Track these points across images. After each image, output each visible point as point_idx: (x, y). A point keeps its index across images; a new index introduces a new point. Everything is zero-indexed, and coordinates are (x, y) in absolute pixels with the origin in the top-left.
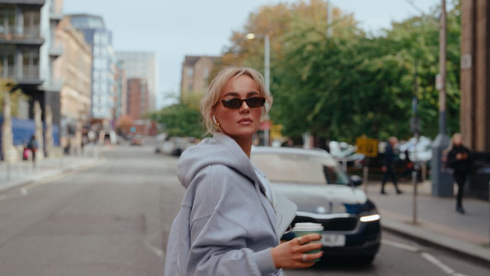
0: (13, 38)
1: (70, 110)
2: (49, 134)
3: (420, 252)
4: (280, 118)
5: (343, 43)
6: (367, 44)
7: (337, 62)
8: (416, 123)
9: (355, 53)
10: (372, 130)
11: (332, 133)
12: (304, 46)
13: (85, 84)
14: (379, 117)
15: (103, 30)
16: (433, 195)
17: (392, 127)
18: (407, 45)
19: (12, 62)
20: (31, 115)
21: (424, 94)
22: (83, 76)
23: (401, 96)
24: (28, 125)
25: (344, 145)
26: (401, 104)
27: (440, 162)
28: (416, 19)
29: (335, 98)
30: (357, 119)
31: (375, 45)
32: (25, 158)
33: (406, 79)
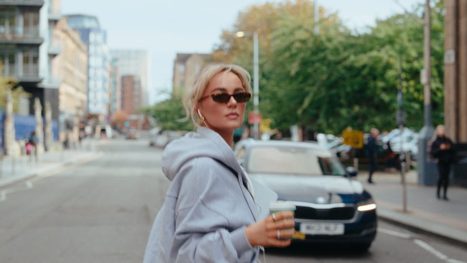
0: (14, 38)
1: (68, 106)
2: (49, 129)
3: (412, 239)
4: (270, 112)
5: (330, 40)
6: (352, 41)
7: (324, 58)
8: (401, 115)
9: (341, 49)
10: (358, 122)
11: (320, 126)
12: (292, 43)
13: (82, 81)
14: (364, 109)
15: (98, 30)
16: (419, 184)
17: (377, 119)
18: (391, 42)
19: (12, 61)
20: (32, 112)
21: (407, 88)
22: (80, 74)
23: (385, 90)
24: (29, 121)
25: (331, 137)
26: (386, 97)
27: (425, 153)
28: (399, 16)
29: (323, 93)
30: (344, 112)
31: (360, 41)
32: (28, 153)
33: (390, 74)
